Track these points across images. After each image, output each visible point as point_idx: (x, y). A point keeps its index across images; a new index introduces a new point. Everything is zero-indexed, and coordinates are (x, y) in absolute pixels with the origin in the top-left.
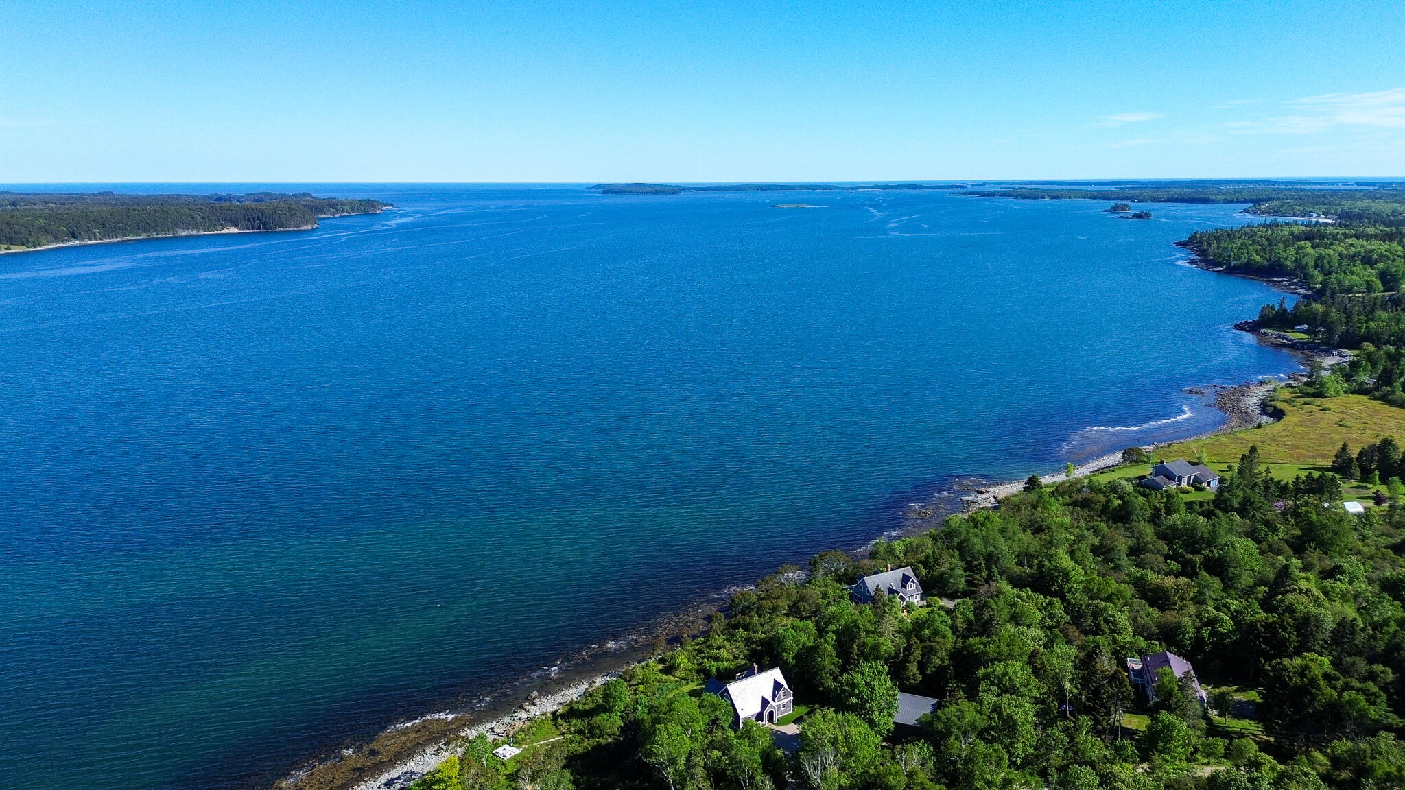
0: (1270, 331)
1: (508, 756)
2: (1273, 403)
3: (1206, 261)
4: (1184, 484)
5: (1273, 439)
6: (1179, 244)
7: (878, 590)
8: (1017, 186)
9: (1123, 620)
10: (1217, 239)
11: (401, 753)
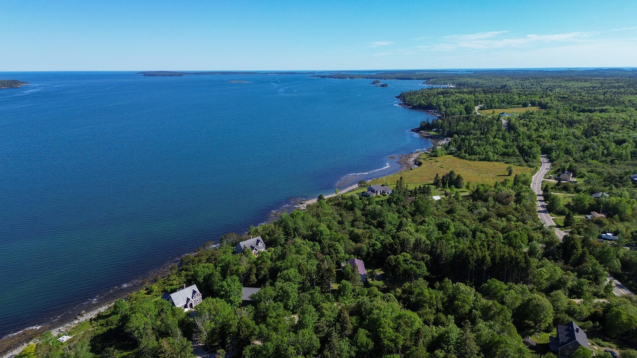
0: (423, 132)
1: (65, 340)
2: (418, 160)
3: (405, 104)
4: (379, 194)
5: (415, 174)
6: (396, 97)
7: (245, 247)
8: (336, 73)
9: (341, 248)
10: (410, 95)
11: (11, 347)
